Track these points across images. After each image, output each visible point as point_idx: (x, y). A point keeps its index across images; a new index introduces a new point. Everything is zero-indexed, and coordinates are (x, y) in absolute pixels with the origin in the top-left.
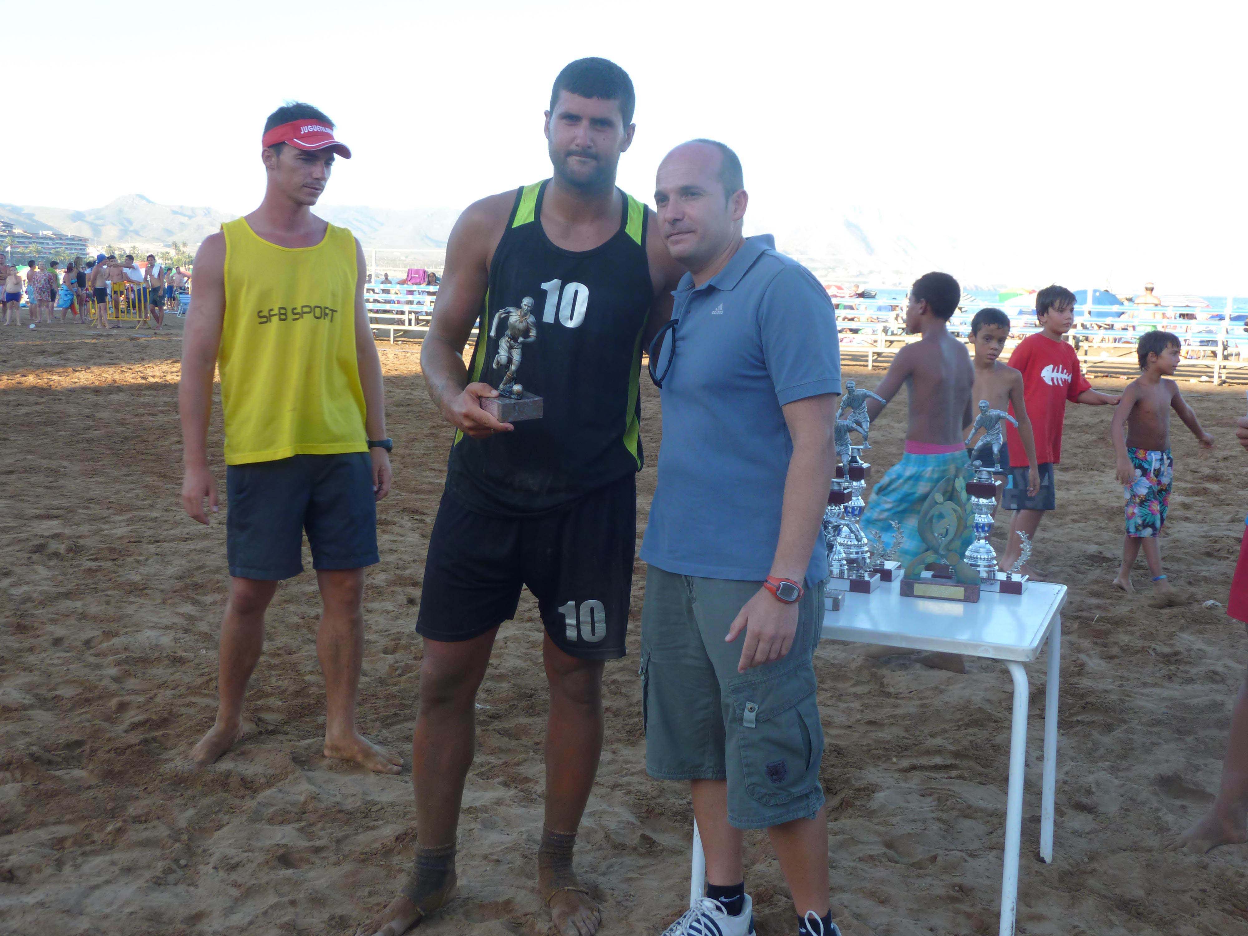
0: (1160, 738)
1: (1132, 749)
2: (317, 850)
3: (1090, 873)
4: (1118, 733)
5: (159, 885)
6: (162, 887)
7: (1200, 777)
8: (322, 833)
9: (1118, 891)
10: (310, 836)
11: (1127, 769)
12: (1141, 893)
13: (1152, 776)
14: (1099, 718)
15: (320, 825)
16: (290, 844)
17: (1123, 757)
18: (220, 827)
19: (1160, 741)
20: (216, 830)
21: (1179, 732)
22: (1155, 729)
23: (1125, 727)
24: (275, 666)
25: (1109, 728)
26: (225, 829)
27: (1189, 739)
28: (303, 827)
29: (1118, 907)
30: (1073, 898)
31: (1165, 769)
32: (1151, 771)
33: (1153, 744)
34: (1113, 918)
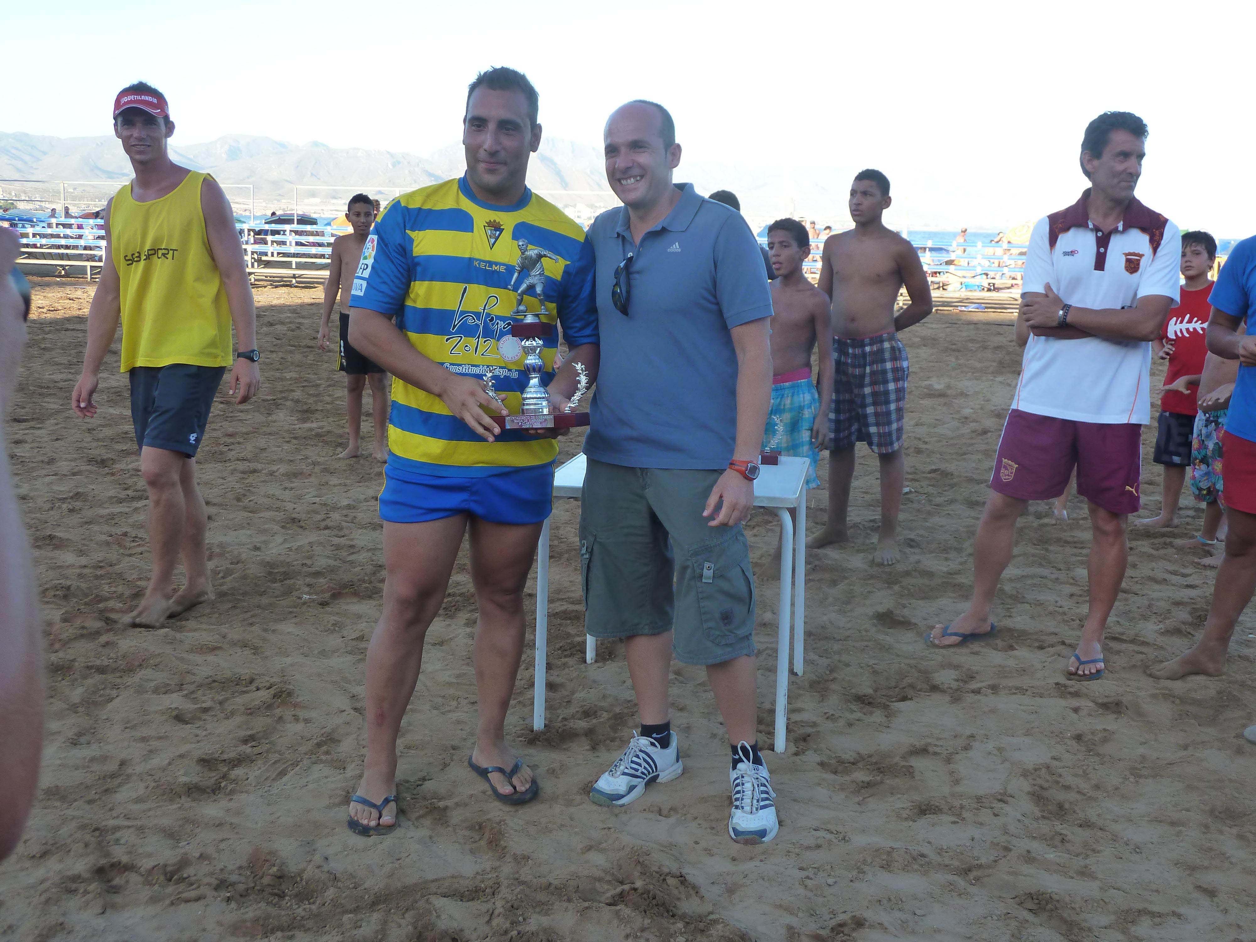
0: (874, 587)
1: (854, 597)
2: (206, 710)
3: (832, 680)
4: (842, 586)
5: (75, 744)
6: (78, 746)
7: (906, 612)
8: (204, 698)
9: (853, 691)
10: (195, 700)
11: (851, 611)
12: (870, 691)
13: (871, 614)
14: (827, 576)
15: (200, 692)
16: (180, 707)
17: (848, 603)
18: (111, 700)
19: (874, 590)
20: (108, 702)
21: (888, 583)
22: (870, 582)
23: (847, 581)
24: (101, 576)
25: (834, 583)
26: (117, 701)
27: (896, 588)
28: (187, 695)
29: (855, 700)
30: (822, 695)
31: (881, 609)
32: (870, 611)
33: (869, 592)
34: (853, 707)
